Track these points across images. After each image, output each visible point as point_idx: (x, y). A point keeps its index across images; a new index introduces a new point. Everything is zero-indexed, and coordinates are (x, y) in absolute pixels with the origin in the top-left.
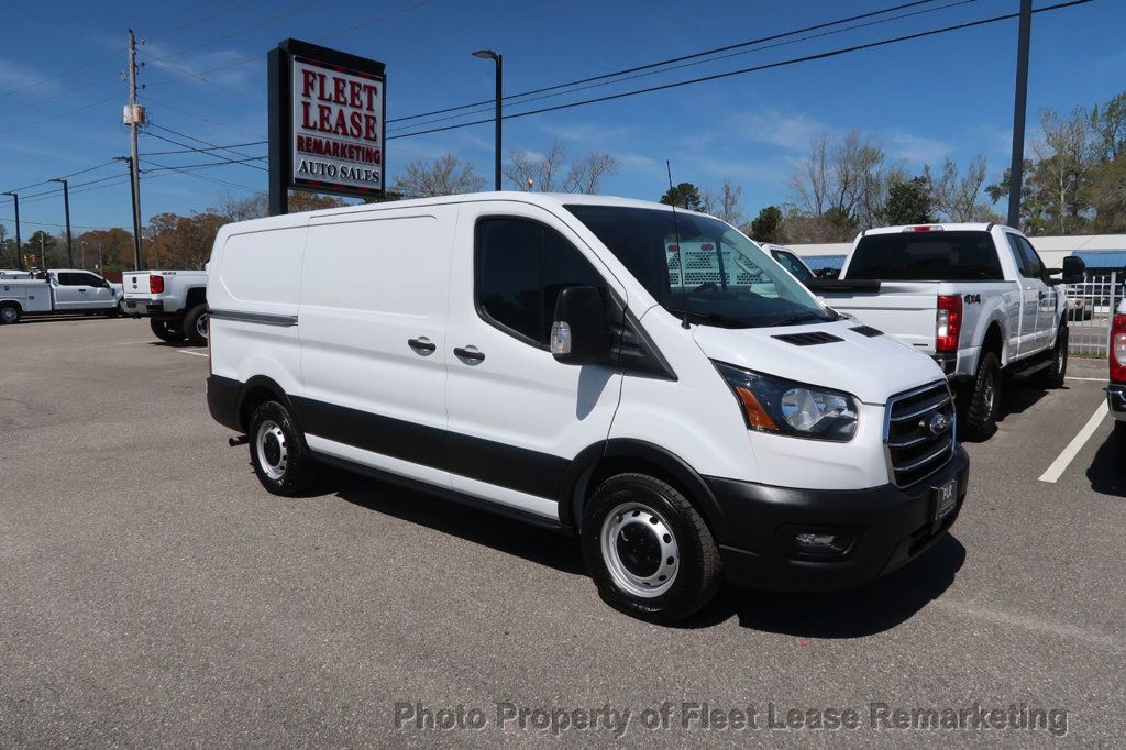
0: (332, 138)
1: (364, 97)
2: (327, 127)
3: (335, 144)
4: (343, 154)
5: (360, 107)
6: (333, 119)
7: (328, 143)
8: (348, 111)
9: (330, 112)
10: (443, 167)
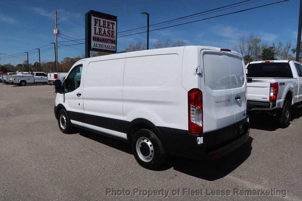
0: (102, 37)
1: (111, 26)
2: (101, 34)
3: (103, 39)
4: (105, 41)
5: (110, 28)
6: (103, 32)
7: (101, 38)
8: (107, 30)
9: (102, 30)
10: (139, 45)
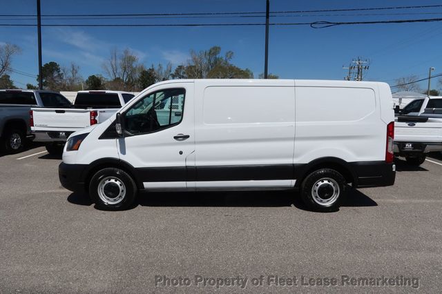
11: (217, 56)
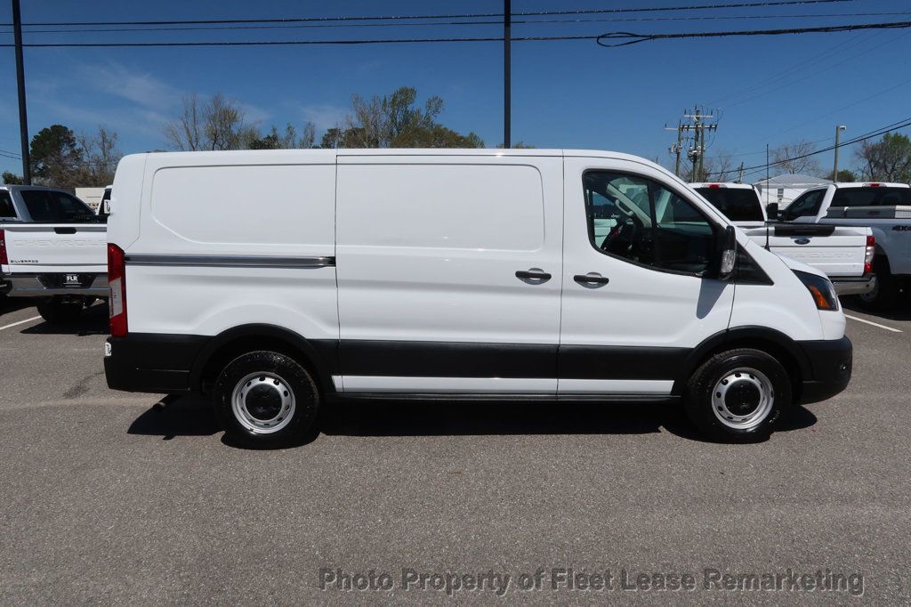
11: (410, 108)
